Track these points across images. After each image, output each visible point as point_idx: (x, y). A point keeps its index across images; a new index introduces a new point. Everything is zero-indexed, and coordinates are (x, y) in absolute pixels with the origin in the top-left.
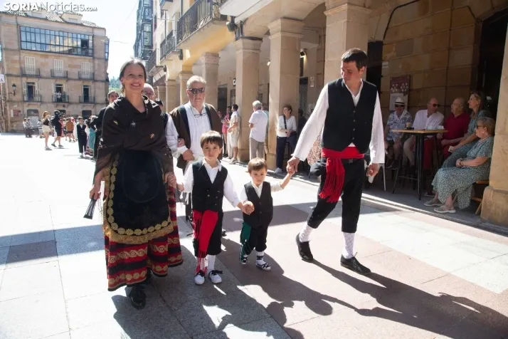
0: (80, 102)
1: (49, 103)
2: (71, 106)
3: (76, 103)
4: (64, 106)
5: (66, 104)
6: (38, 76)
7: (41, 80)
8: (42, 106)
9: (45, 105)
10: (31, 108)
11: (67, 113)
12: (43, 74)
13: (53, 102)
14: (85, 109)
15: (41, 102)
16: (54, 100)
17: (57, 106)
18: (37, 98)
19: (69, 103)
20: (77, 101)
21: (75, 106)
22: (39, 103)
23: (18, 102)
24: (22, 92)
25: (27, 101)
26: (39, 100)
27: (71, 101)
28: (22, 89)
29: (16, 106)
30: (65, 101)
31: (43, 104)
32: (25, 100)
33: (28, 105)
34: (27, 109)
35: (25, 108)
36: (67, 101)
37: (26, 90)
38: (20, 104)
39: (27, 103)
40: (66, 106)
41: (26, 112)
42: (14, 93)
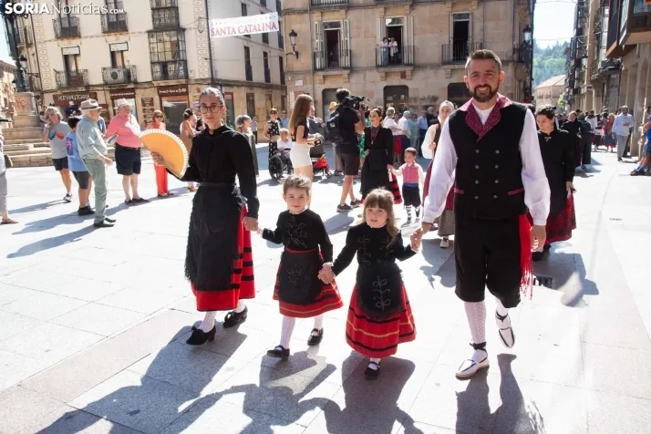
0: (445, 63)
1: (370, 69)
2: (420, 75)
3: (434, 66)
4: (403, 75)
5: (408, 70)
6: (348, 6)
7: (353, 14)
8: (354, 78)
9: (362, 75)
10: (328, 85)
11: (411, 94)
14: (455, 80)
15: (352, 69)
17: (387, 74)
18: (344, 61)
19: (416, 67)
20: (436, 59)
21: (430, 72)
22: (347, 72)
23: (305, 73)
24: (312, 48)
25: (321, 69)
26: (348, 64)
27: (421, 60)
28: (312, 40)
29: (299, 83)
30: (406, 61)
31: (357, 72)
32: (318, 66)
33: (324, 77)
34: (323, 87)
35: (317, 86)
36: (411, 61)
37: (319, 42)
38: (308, 78)
39: (321, 73)
40: (408, 73)
41: (319, 97)
42: (297, 54)
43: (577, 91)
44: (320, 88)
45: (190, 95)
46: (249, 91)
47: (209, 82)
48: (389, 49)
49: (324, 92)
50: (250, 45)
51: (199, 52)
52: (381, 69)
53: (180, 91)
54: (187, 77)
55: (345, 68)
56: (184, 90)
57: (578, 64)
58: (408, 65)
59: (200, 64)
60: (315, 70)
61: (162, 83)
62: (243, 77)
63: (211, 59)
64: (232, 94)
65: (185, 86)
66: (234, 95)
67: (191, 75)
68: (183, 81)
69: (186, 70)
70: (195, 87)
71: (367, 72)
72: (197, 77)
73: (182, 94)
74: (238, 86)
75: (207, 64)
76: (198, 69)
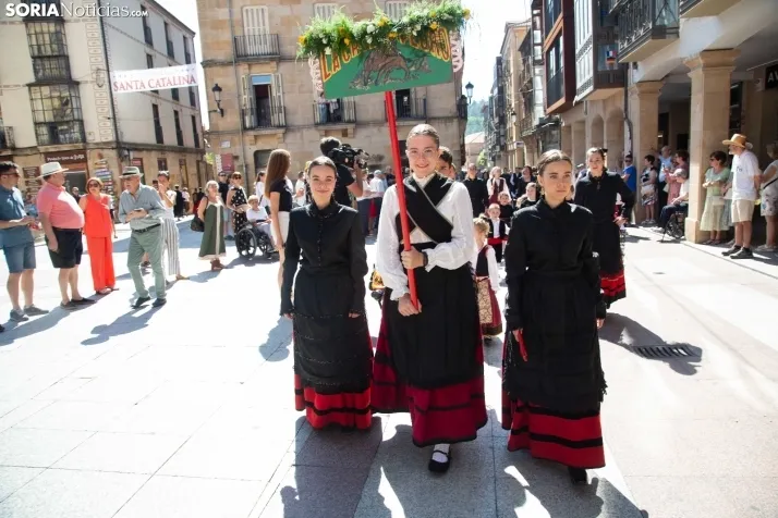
1: (308, 127)
2: (363, 133)
3: (377, 123)
4: (345, 134)
5: (350, 127)
6: (278, 57)
7: (284, 67)
8: (290, 138)
9: (298, 135)
10: (261, 145)
12: (287, 49)
13: (317, 125)
15: (287, 128)
16: (318, 120)
17: (327, 132)
18: (277, 118)
19: (357, 123)
20: (379, 115)
21: (375, 130)
22: (282, 131)
23: (231, 133)
24: (240, 106)
25: (251, 129)
26: (282, 122)
27: (362, 117)
28: (239, 96)
29: (226, 145)
30: (346, 118)
31: (293, 131)
32: (248, 125)
33: (256, 137)
34: (254, 149)
35: (248, 147)
36: (352, 118)
37: (247, 98)
38: (236, 139)
39: (252, 133)
40: (350, 131)
41: (251, 160)
42: (222, 111)
43: (504, 148)
44: (251, 150)
45: (90, 163)
46: (160, 156)
47: (114, 146)
48: (328, 105)
49: (257, 154)
50: (158, 102)
51: (99, 110)
52: (321, 127)
53: (76, 157)
54: (84, 140)
55: (279, 127)
56: (81, 157)
57: (503, 121)
58: (349, 122)
59: (101, 124)
60: (245, 129)
61: (52, 149)
62: (152, 140)
63: (114, 118)
64: (141, 160)
65: (83, 151)
66: (144, 162)
67: (89, 138)
68: (80, 146)
69: (83, 132)
70: (95, 152)
71: (304, 131)
72: (98, 140)
73: (79, 161)
74: (147, 150)
75: (110, 124)
76: (98, 130)
